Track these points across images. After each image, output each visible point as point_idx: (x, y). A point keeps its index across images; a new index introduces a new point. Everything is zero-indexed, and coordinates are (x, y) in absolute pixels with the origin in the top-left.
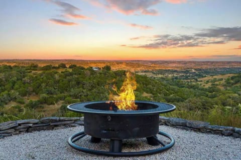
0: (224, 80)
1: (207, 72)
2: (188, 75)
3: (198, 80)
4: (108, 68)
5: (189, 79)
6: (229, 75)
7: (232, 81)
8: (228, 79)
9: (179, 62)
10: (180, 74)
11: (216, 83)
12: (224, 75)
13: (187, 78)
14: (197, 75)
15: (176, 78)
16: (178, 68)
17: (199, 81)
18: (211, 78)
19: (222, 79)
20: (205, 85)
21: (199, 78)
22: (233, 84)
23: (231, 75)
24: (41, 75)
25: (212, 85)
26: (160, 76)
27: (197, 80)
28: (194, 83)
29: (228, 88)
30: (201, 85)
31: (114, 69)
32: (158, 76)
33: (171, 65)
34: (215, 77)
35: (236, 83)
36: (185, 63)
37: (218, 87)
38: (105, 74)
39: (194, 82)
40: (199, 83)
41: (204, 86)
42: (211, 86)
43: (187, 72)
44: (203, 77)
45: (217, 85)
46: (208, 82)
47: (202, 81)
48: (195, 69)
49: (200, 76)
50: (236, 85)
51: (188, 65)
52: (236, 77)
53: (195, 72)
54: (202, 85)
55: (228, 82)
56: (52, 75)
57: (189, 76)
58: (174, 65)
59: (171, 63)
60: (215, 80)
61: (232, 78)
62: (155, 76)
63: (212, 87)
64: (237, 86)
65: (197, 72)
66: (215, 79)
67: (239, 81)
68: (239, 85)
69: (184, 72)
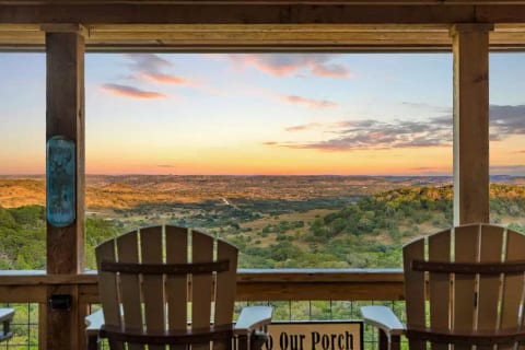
0: (307, 227)
1: (262, 206)
2: (213, 213)
3: (242, 226)
5: (216, 225)
6: (316, 211)
7: (327, 228)
8: (318, 224)
9: (187, 179)
10: (192, 213)
11: (288, 234)
12: (304, 211)
13: (210, 222)
14: (235, 214)
15: (182, 223)
16: (183, 194)
17: (244, 231)
18: (272, 221)
19: (301, 224)
20: (261, 239)
21: (243, 221)
22: (329, 236)
23: (324, 212)
25: (277, 239)
27: (238, 227)
28: (231, 237)
29: (320, 247)
30: (249, 239)
32: (130, 219)
33: (163, 187)
34: (283, 217)
35: (338, 231)
36: (202, 180)
37: (294, 243)
39: (229, 232)
40: (245, 235)
41: (258, 242)
42: (277, 243)
43: (207, 206)
44: (252, 218)
45: (291, 239)
46: (266, 231)
47: (250, 230)
48: (230, 199)
49: (244, 215)
50: (337, 238)
51: (211, 188)
52: (335, 216)
53: (230, 207)
54: (254, 241)
57: (215, 217)
58: (173, 187)
59: (163, 181)
60: (284, 227)
61: (328, 220)
62: (122, 220)
63: (279, 246)
64: (340, 242)
65: (235, 206)
66: (284, 223)
67: (342, 228)
68: (343, 237)
69: (202, 206)
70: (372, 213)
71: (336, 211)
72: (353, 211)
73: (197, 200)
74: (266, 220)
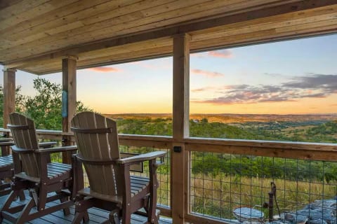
1: (289, 124)
2: (272, 126)
4: (205, 120)
5: (273, 130)
6: (309, 126)
7: (312, 132)
10: (265, 126)
11: (298, 133)
12: (304, 126)
13: (271, 129)
14: (280, 126)
15: (262, 129)
18: (293, 129)
19: (303, 130)
20: (288, 135)
21: (282, 128)
22: (314, 134)
23: (313, 127)
24: (154, 125)
25: (294, 135)
26: (248, 127)
27: (280, 131)
28: (278, 133)
29: (310, 138)
31: (210, 121)
33: (256, 118)
34: (297, 128)
35: (317, 133)
36: (269, 116)
38: (203, 125)
40: (283, 133)
43: (270, 123)
44: (285, 128)
45: (299, 135)
46: (290, 132)
47: (284, 131)
48: (278, 122)
49: (282, 127)
51: (272, 118)
53: (278, 124)
54: (286, 135)
55: (309, 132)
56: (162, 126)
58: (259, 118)
60: (297, 131)
61: (313, 129)
62: (243, 127)
65: (280, 124)
67: (319, 132)
68: (319, 135)
69: (268, 124)
70: (331, 127)
71: (317, 126)
72: (323, 126)
73: (267, 122)
74: (290, 128)
